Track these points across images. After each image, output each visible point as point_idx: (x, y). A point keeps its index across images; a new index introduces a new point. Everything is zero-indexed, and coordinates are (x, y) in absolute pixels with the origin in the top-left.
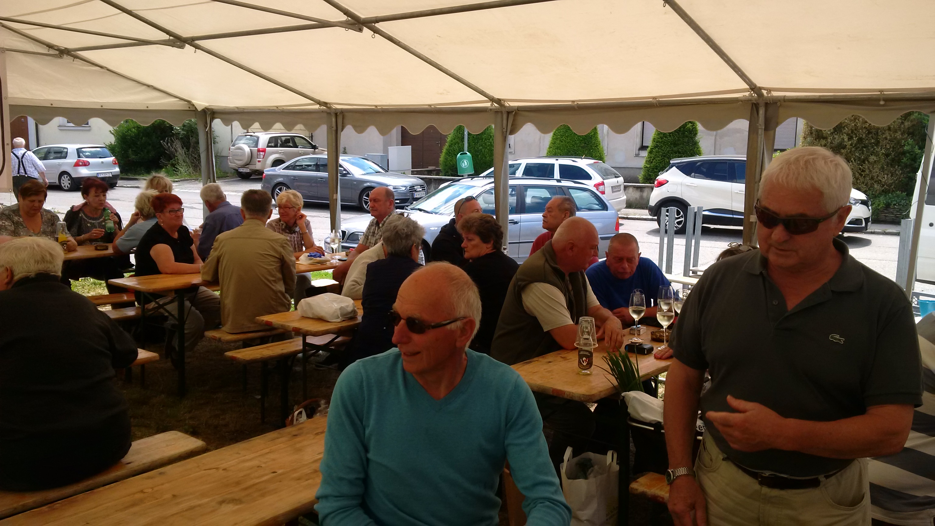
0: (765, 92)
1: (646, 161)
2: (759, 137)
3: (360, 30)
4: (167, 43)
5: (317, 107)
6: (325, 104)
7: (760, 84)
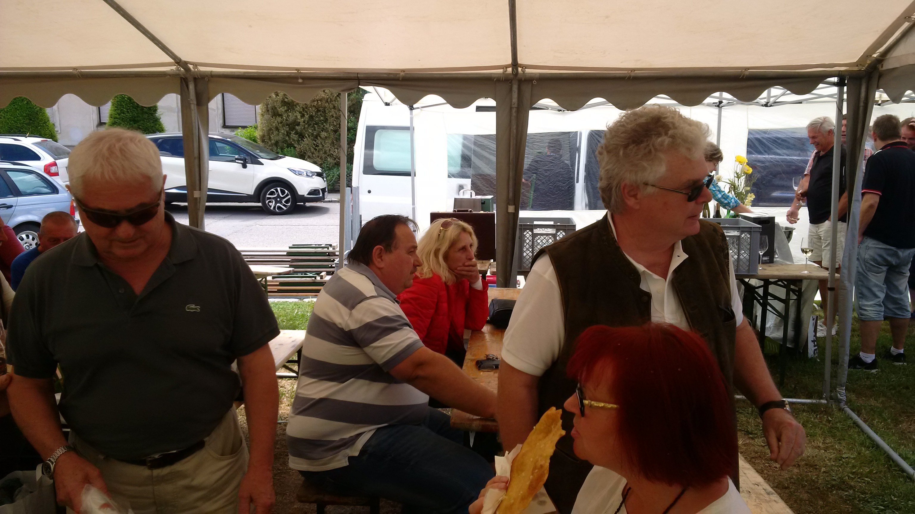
0: (191, 66)
2: (193, 112)
7: (184, 58)
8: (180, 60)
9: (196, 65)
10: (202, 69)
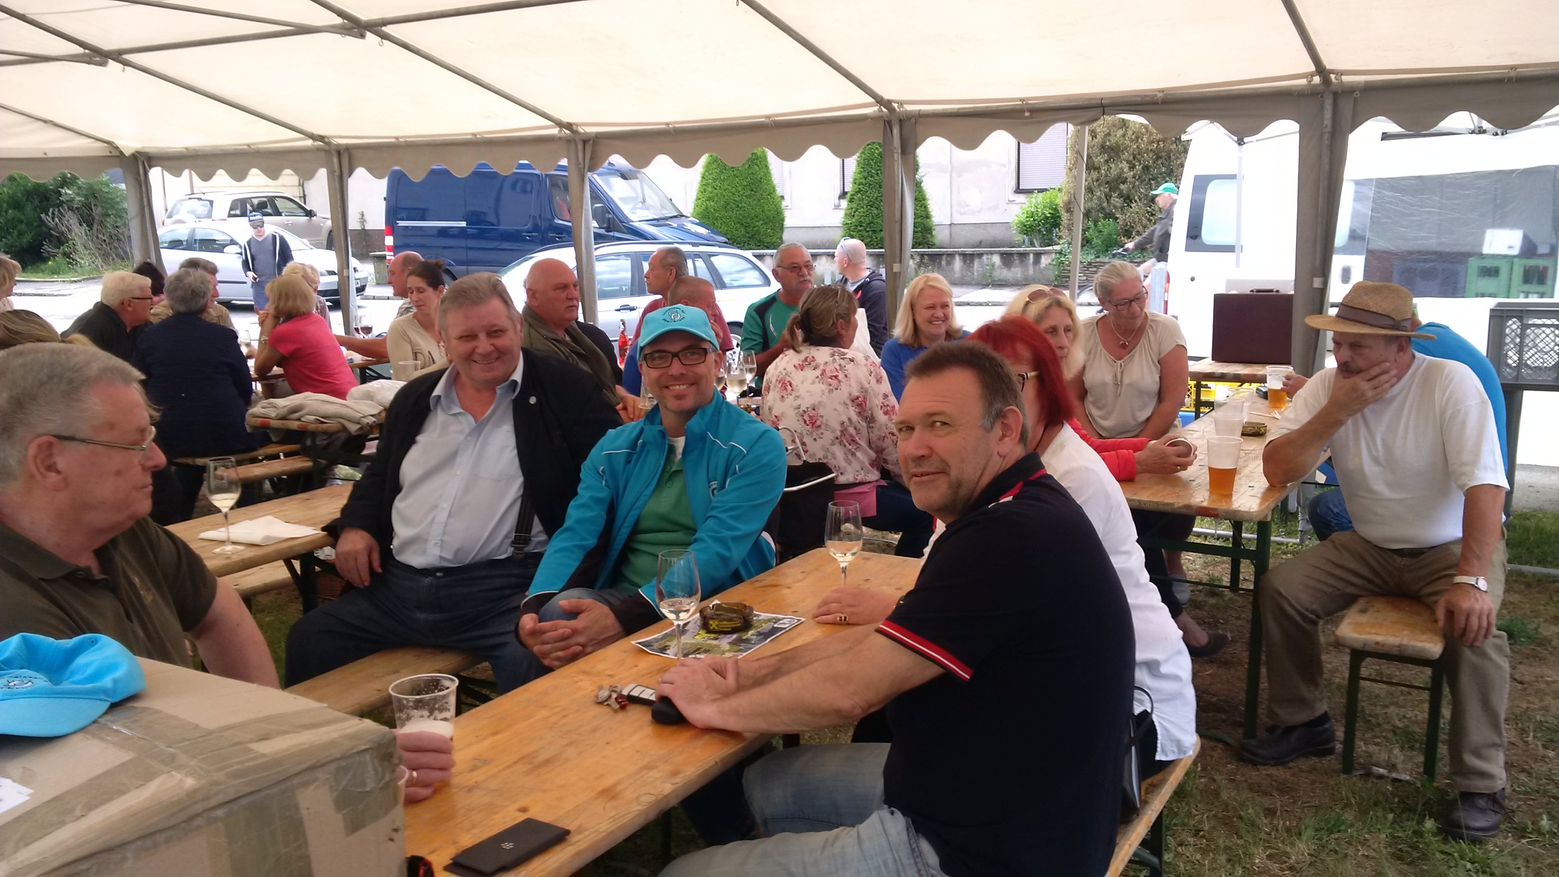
0: (895, 105)
1: (846, 214)
2: (896, 163)
3: (362, 36)
4: (80, 59)
5: (309, 143)
6: (321, 138)
7: (887, 96)
8: (882, 98)
9: (901, 103)
10: (909, 108)
